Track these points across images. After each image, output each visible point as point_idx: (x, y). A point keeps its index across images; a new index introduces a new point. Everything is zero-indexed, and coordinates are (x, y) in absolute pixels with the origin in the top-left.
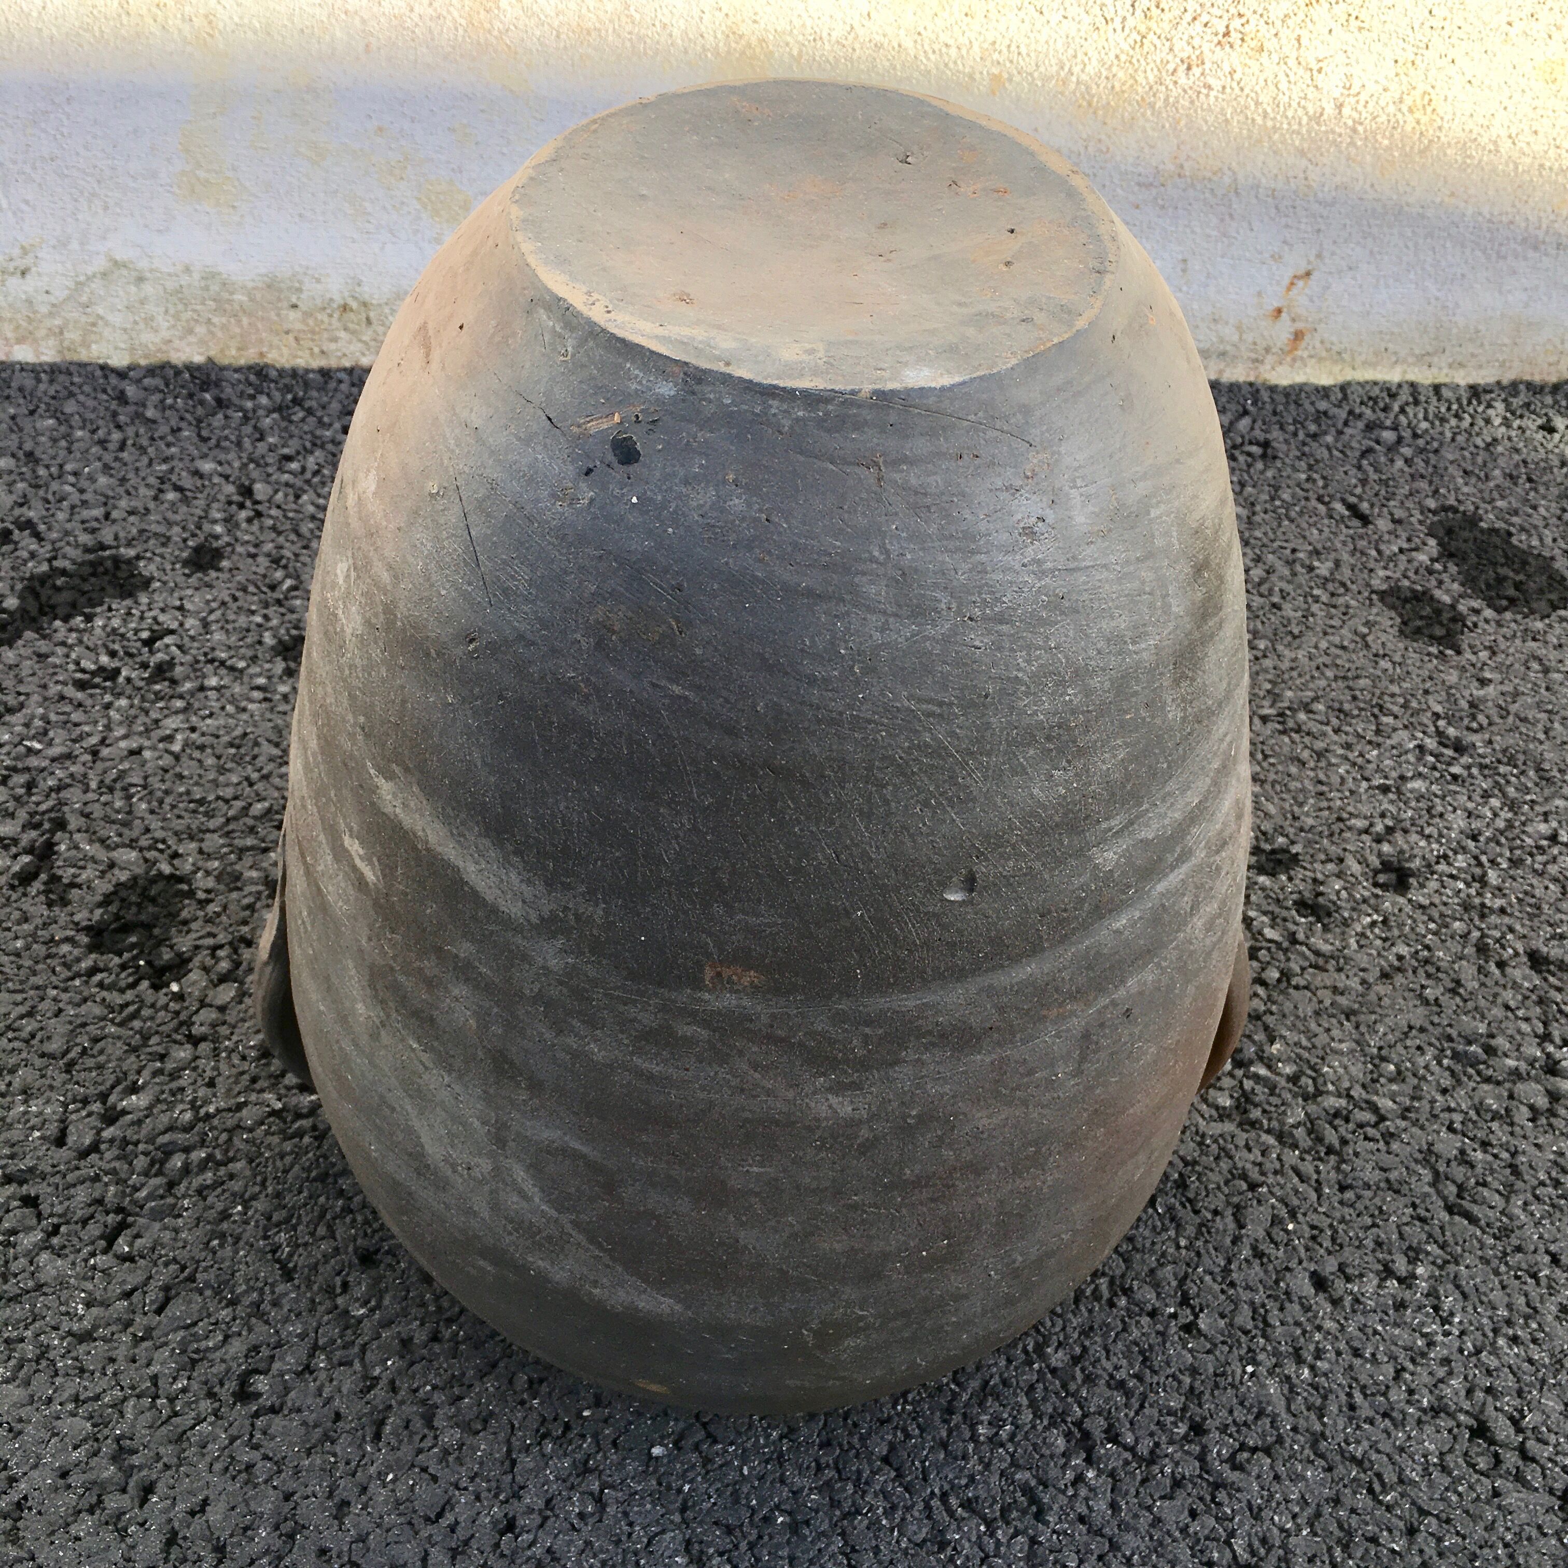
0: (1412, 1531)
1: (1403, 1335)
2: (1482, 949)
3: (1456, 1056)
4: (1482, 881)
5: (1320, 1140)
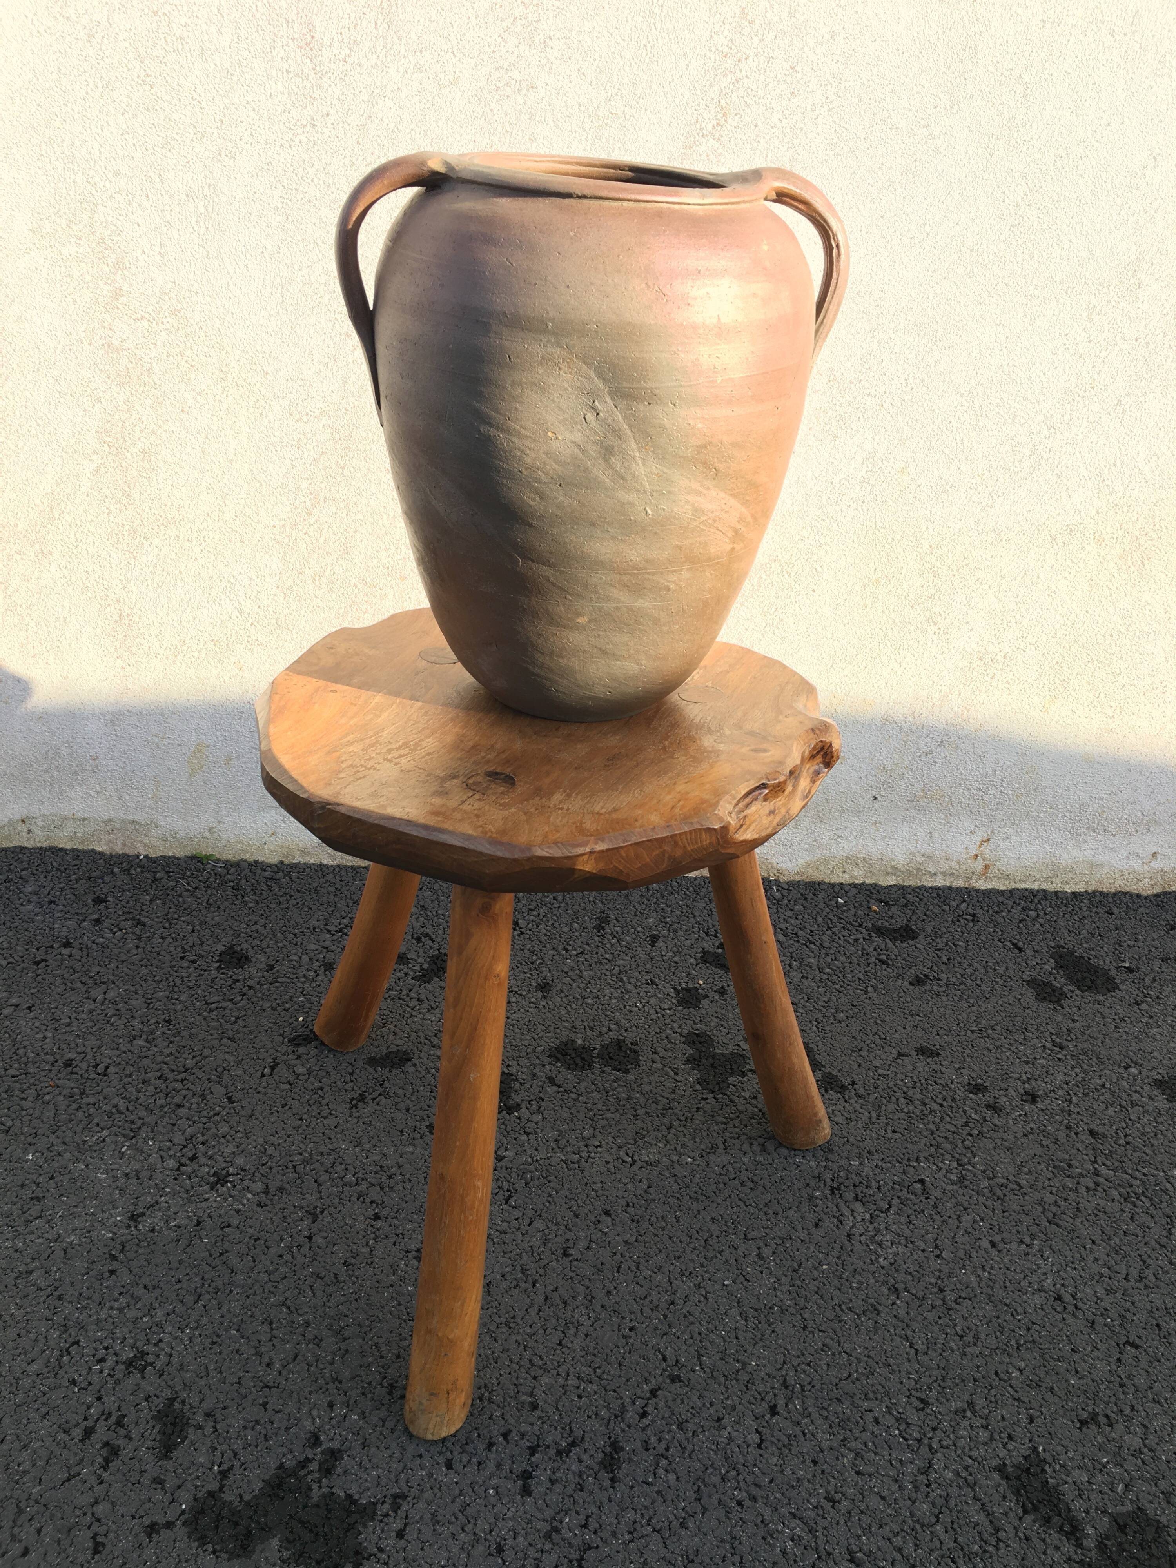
0: (1029, 1329)
1: (1028, 1265)
2: (1068, 1128)
3: (1055, 1167)
4: (1070, 1102)
5: (994, 1194)
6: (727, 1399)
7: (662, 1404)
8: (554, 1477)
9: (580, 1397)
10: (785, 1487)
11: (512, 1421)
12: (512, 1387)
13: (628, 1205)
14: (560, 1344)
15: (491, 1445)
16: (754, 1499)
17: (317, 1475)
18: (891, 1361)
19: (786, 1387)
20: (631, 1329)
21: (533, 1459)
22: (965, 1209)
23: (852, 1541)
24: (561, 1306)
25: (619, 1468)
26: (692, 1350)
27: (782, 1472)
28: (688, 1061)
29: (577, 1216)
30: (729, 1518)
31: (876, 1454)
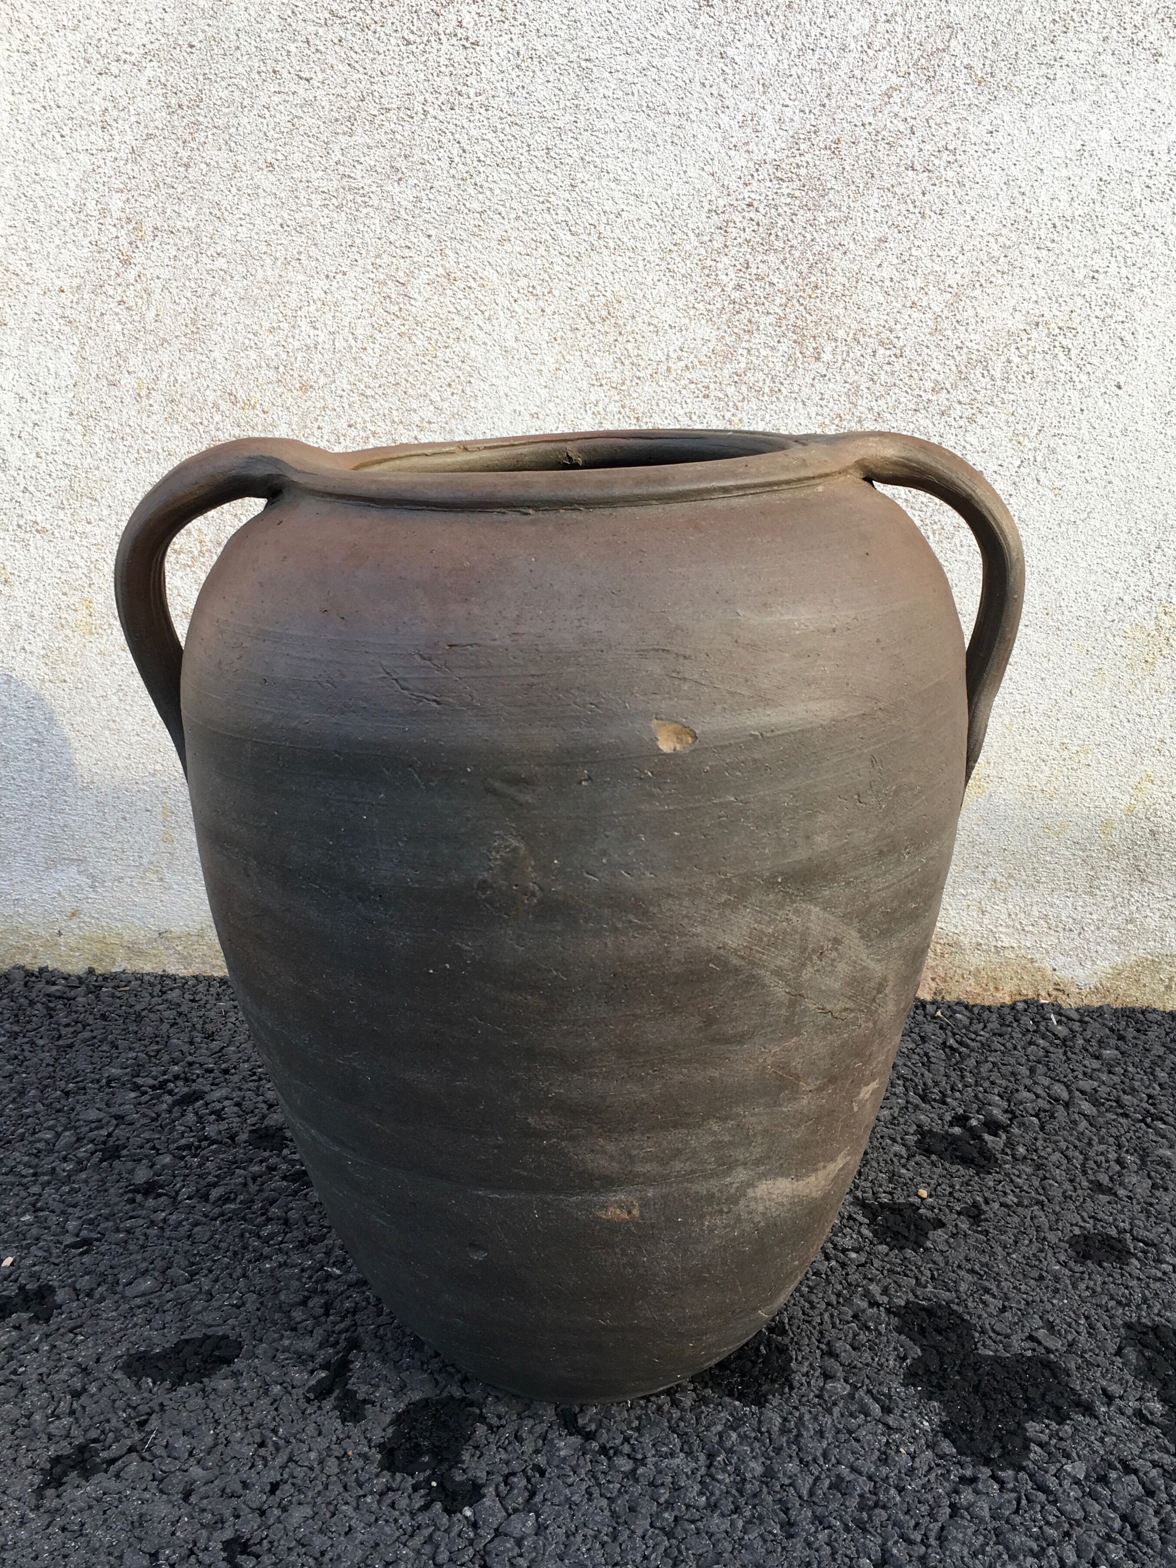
28: (912, 1377)
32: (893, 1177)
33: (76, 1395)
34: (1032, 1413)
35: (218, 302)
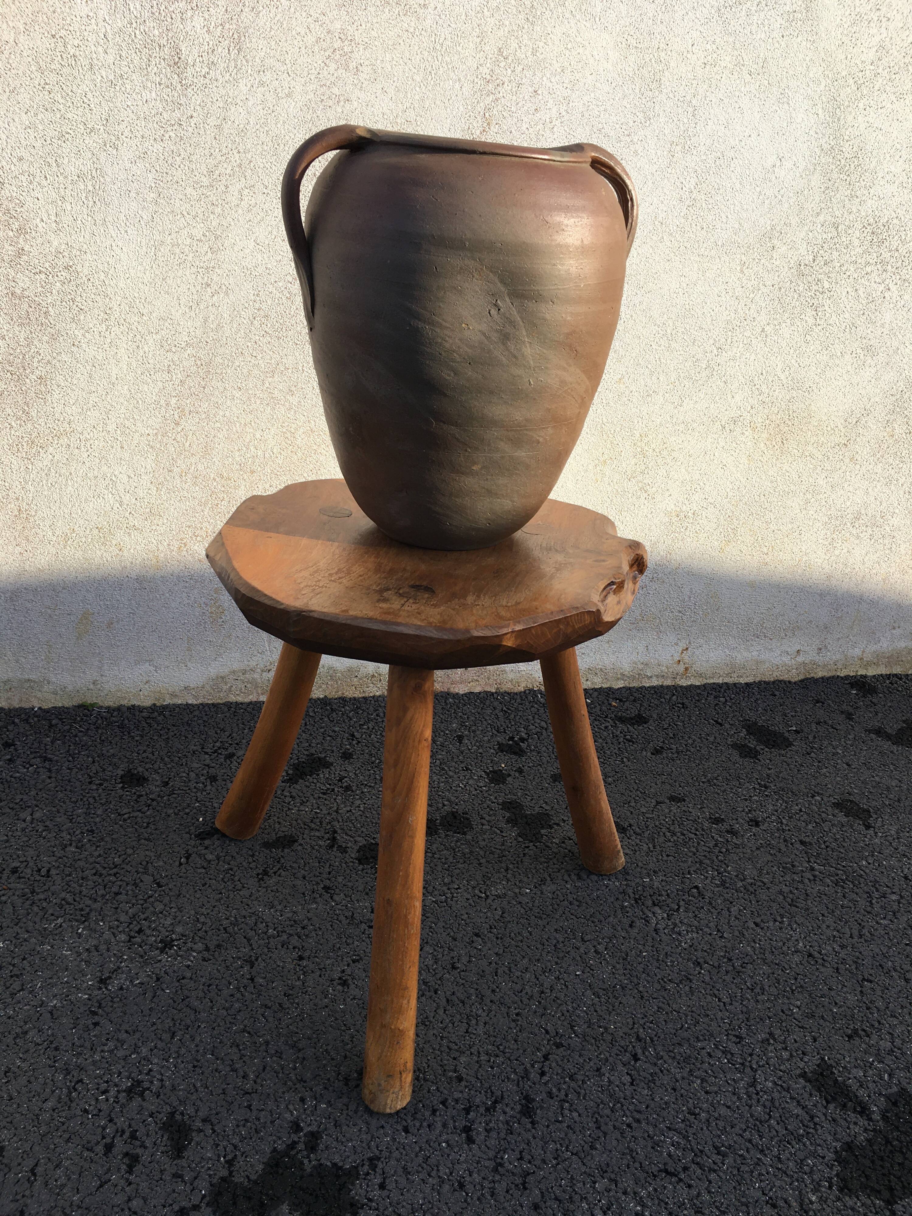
0: (796, 979)
1: (784, 936)
2: (785, 841)
3: (783, 868)
4: (782, 823)
5: (748, 891)
6: (600, 1054)
7: (554, 1064)
8: (488, 1128)
9: (492, 1068)
10: (658, 1110)
11: (446, 1092)
12: (439, 1068)
13: (491, 928)
14: (467, 1032)
15: (434, 1112)
16: (638, 1121)
17: (305, 1153)
18: (709, 1013)
19: (640, 1041)
20: (517, 1015)
21: (469, 1117)
22: (731, 903)
23: (715, 1140)
24: (461, 1005)
25: (535, 1114)
26: (565, 1023)
27: (653, 1100)
28: (508, 822)
29: (455, 939)
30: (624, 1137)
31: (715, 1077)
32: (492, 761)
33: (253, 856)
34: (543, 828)
35: (216, 439)
